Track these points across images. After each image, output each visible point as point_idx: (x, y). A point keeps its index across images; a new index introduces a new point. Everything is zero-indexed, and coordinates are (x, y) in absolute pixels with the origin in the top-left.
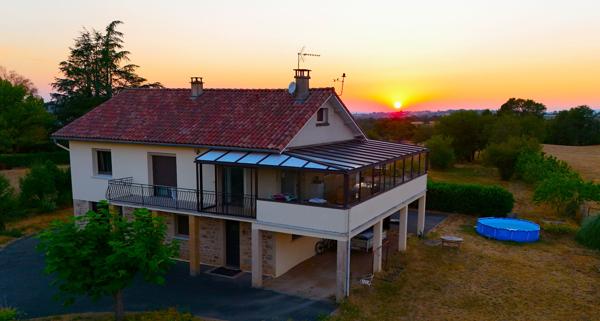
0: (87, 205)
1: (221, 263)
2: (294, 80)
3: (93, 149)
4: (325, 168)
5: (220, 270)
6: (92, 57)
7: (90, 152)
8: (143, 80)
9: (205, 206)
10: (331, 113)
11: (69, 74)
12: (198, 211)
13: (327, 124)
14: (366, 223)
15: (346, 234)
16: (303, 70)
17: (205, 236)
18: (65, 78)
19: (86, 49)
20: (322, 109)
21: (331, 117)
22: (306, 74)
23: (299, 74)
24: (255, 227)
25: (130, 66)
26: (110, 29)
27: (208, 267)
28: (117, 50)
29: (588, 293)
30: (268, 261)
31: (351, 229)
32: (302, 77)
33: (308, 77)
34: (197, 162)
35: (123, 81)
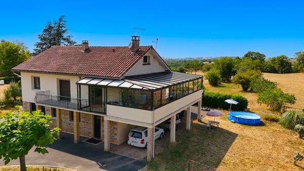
0: (29, 104)
1: (91, 136)
2: (132, 42)
3: (32, 76)
4: (141, 88)
5: (91, 140)
6: (52, 32)
7: (30, 78)
8: (75, 43)
9: (82, 107)
10: (151, 58)
11: (42, 40)
12: (78, 109)
13: (149, 64)
14: (167, 116)
15: (153, 124)
16: (136, 37)
17: (84, 122)
18: (40, 42)
19: (50, 28)
20: (146, 57)
21: (152, 60)
22: (137, 39)
23: (134, 39)
24: (106, 118)
25: (69, 36)
26: (61, 20)
27: (85, 138)
28: (64, 29)
29: (286, 156)
30: (115, 136)
31: (155, 121)
32: (136, 40)
33: (139, 40)
34: (77, 84)
35: (66, 43)
